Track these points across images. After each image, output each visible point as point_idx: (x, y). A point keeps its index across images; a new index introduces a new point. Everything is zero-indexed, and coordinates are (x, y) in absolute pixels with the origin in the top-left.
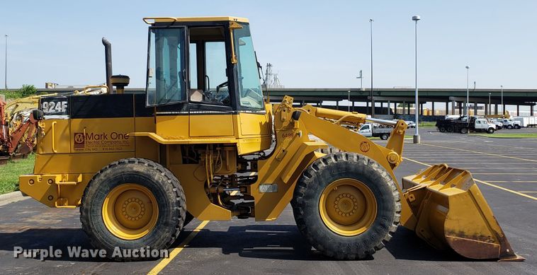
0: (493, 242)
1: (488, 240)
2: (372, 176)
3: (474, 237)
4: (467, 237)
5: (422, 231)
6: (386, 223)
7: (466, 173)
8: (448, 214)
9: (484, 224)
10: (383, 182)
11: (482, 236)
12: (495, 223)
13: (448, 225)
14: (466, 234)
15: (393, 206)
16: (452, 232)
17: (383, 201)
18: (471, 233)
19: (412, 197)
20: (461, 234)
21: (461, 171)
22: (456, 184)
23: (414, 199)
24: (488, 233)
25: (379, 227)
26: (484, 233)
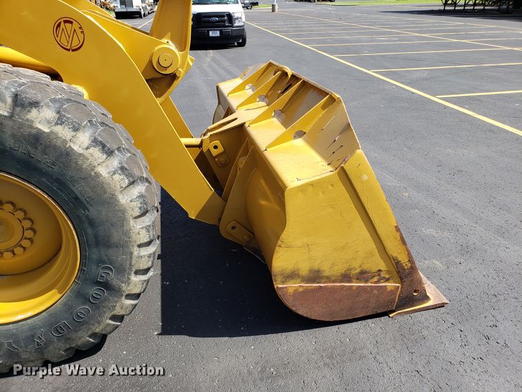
0: (387, 280)
1: (376, 279)
2: (37, 155)
3: (346, 277)
4: (328, 279)
5: (233, 228)
6: (113, 278)
7: (332, 100)
8: (283, 236)
9: (372, 245)
10: (80, 169)
11: (363, 273)
12: (398, 242)
13: (281, 261)
14: (326, 274)
15: (127, 234)
16: (293, 275)
17: (92, 223)
18: (339, 269)
19: (216, 147)
20: (315, 276)
21: (323, 93)
22: (306, 130)
23: (221, 149)
24: (378, 264)
25: (93, 291)
26: (366, 267)
